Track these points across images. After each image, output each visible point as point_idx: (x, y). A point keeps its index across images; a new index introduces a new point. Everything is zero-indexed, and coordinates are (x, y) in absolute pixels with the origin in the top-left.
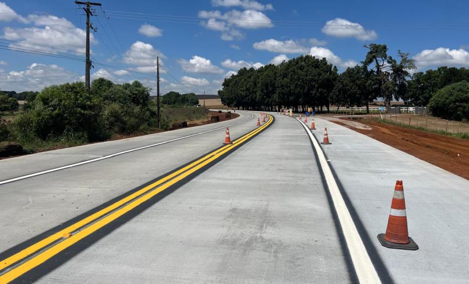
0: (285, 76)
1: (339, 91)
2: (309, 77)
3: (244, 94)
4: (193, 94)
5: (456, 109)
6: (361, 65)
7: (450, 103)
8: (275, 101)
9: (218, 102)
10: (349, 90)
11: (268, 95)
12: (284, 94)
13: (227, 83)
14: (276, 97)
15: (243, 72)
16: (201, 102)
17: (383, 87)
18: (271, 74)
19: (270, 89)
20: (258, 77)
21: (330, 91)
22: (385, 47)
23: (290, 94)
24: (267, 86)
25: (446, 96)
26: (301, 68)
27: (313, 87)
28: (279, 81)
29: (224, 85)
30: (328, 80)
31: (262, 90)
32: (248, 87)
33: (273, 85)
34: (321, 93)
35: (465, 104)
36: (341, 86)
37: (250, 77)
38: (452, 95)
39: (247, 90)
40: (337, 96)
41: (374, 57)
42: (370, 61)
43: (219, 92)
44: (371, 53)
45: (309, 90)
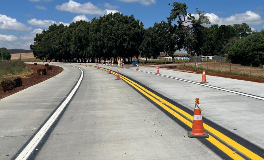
0: (97, 31)
1: (148, 44)
2: (121, 32)
3: (57, 47)
5: (254, 56)
6: (166, 21)
7: (248, 52)
8: (89, 53)
9: (31, 56)
10: (158, 43)
11: (82, 48)
12: (97, 47)
13: (38, 38)
14: (90, 49)
15: (53, 28)
16: (14, 57)
17: (186, 39)
18: (83, 29)
19: (84, 42)
20: (71, 32)
21: (139, 44)
22: (185, 6)
23: (103, 47)
24: (80, 40)
25: (245, 46)
26: (112, 24)
27: (125, 40)
28: (92, 35)
29: (35, 39)
30: (137, 34)
31: (76, 44)
32: (61, 41)
33: (86, 39)
34: (132, 45)
35: (262, 53)
36: (149, 39)
37: (62, 32)
38: (249, 45)
39: (60, 43)
40: (146, 48)
41: (178, 14)
42: (175, 17)
43: (31, 46)
44: (174, 10)
45: (121, 43)
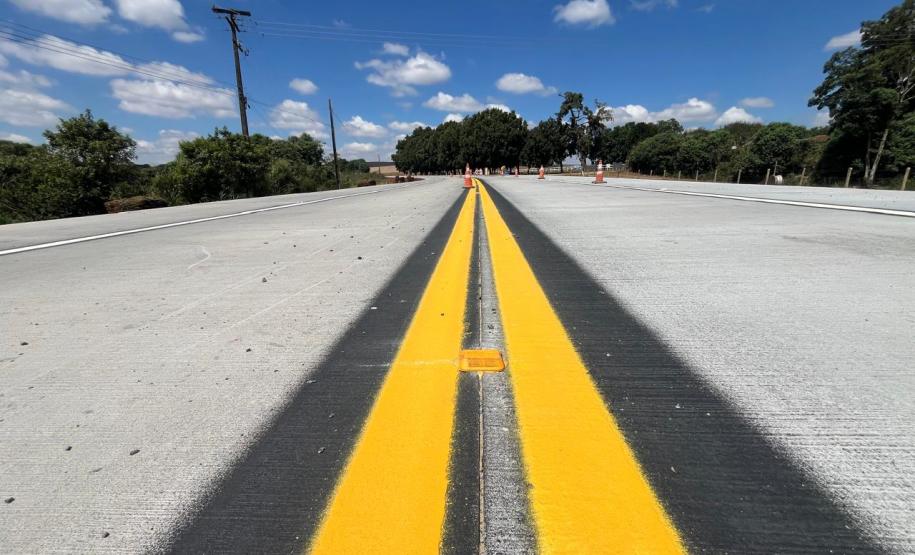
0: (469, 133)
1: (531, 149)
2: (498, 134)
3: (422, 156)
4: (362, 161)
5: (659, 162)
6: (555, 118)
7: (653, 156)
8: (459, 163)
9: (393, 169)
10: (542, 147)
11: (451, 156)
12: (469, 155)
13: (401, 146)
14: (460, 158)
15: (418, 132)
16: (373, 170)
17: (579, 142)
18: (453, 131)
19: (453, 149)
20: (438, 137)
21: (521, 150)
22: (580, 96)
23: (475, 155)
24: (449, 146)
25: (649, 148)
26: (488, 123)
27: (502, 144)
28: (463, 140)
29: (397, 148)
30: (518, 136)
31: (444, 152)
32: (427, 148)
33: (456, 145)
34: (511, 151)
35: (668, 157)
36: (532, 143)
37: (428, 137)
38: (655, 147)
39: (426, 151)
40: (528, 155)
41: (570, 108)
42: (566, 112)
43: (393, 157)
44: (566, 103)
45: (498, 148)
